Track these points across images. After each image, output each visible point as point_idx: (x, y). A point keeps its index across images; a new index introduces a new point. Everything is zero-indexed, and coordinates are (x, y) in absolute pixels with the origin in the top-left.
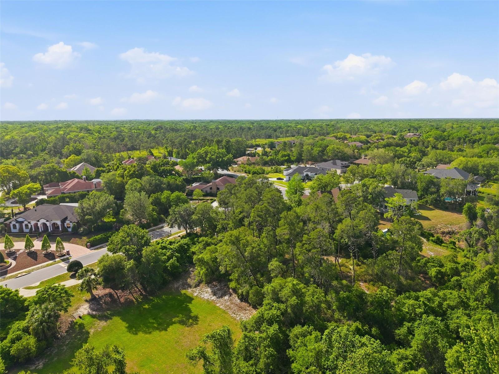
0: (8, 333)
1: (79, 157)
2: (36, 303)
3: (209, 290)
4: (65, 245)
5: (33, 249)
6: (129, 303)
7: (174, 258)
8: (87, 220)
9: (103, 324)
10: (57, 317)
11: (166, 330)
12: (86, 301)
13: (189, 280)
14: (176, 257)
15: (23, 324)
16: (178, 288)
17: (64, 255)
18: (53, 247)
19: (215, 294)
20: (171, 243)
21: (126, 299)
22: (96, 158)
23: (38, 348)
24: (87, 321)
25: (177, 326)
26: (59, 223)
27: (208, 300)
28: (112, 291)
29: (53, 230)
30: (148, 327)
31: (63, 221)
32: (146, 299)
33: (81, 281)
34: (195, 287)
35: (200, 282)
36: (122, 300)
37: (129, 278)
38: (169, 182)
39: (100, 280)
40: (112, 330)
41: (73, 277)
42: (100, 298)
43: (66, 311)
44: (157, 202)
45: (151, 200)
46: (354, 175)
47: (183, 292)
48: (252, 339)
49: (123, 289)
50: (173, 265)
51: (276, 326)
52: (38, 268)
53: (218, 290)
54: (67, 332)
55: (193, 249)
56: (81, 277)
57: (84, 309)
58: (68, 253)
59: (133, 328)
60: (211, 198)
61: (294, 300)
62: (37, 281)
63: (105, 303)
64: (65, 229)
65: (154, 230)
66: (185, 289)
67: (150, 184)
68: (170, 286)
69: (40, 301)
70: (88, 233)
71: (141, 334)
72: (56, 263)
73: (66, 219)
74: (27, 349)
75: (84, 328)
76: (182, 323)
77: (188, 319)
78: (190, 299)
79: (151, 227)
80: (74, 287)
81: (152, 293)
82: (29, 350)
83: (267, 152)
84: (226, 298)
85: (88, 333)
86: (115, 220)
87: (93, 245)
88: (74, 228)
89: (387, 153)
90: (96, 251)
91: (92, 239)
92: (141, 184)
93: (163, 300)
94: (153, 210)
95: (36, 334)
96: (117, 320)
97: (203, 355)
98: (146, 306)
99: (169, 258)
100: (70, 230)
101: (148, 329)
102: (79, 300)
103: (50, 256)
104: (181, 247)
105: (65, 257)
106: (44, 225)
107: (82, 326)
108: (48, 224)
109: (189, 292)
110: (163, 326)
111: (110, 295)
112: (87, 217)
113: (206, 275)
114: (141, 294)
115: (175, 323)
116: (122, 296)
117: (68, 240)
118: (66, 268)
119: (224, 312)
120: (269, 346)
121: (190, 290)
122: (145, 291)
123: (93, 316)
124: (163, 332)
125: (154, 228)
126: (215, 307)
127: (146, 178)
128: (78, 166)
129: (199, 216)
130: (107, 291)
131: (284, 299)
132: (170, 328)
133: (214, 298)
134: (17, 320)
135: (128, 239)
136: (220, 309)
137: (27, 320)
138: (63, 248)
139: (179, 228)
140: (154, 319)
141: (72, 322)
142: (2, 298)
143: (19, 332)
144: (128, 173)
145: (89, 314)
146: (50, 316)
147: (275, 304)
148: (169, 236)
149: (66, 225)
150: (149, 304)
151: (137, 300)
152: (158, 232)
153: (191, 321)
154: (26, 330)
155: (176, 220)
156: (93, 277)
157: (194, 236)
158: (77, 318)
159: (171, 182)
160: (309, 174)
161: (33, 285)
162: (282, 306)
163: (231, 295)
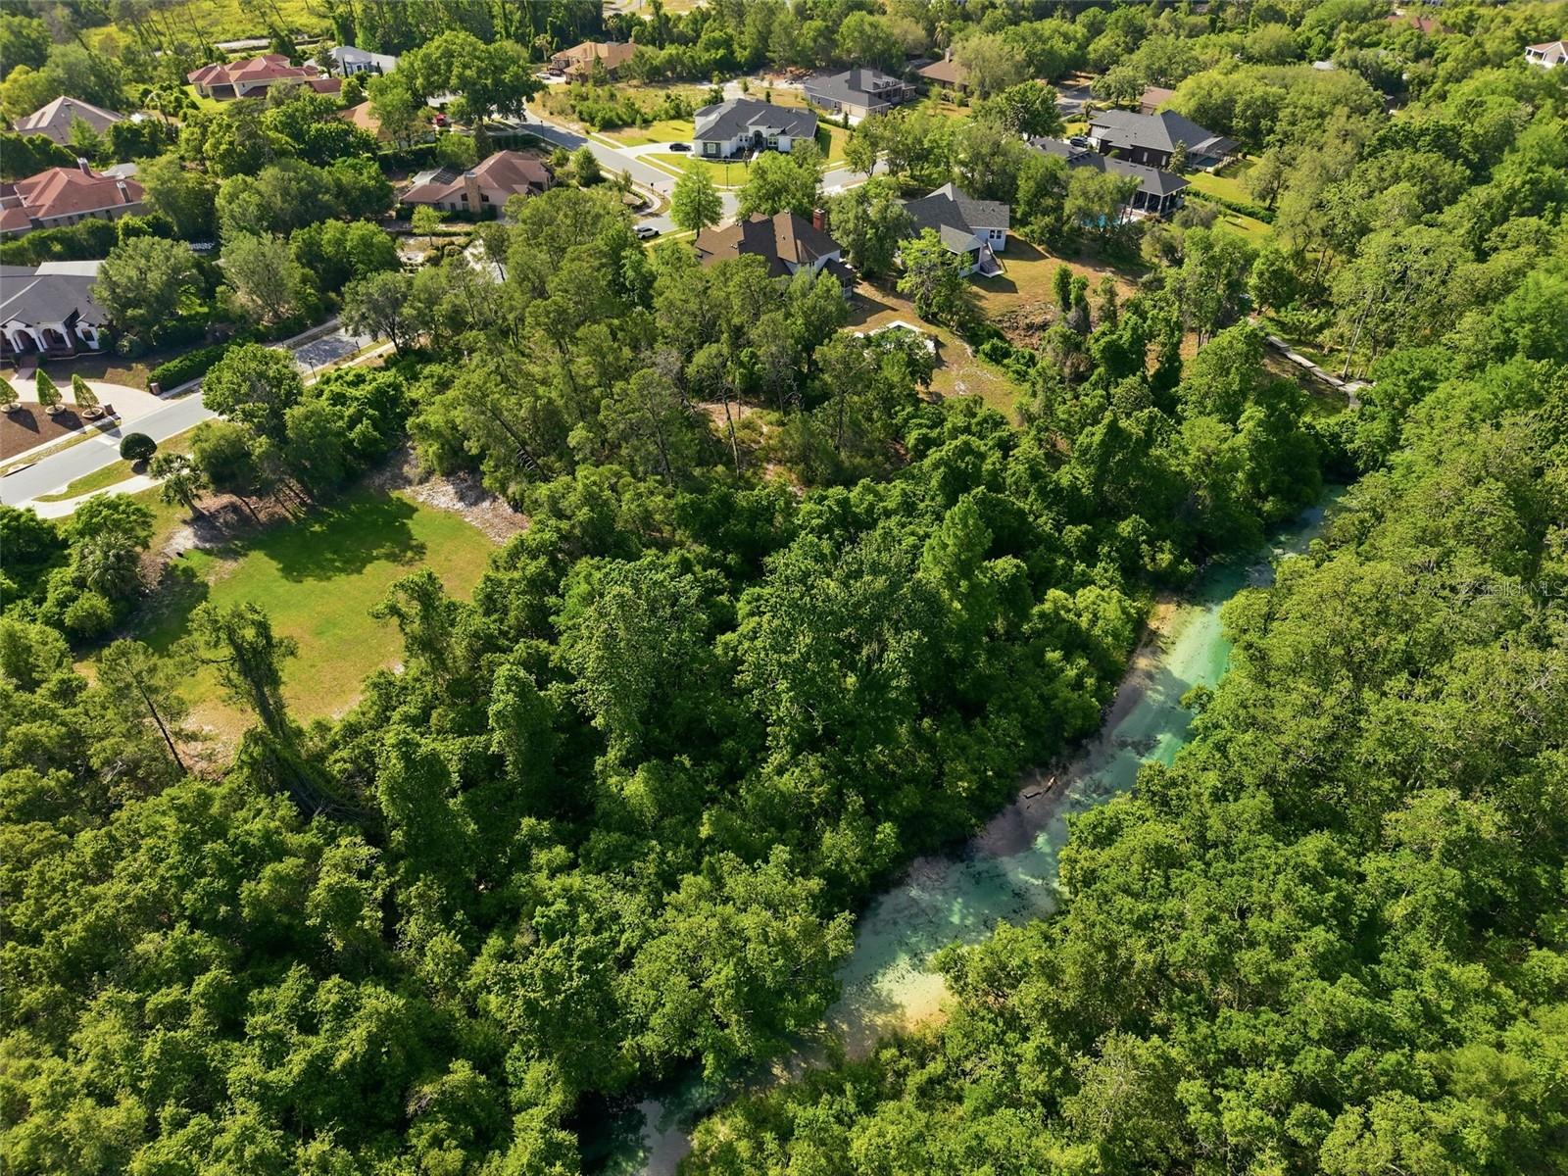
0: (44, 591)
1: (43, 74)
2: (81, 534)
3: (450, 489)
4: (95, 387)
5: (17, 403)
6: (278, 524)
7: (365, 421)
8: (134, 318)
9: (230, 565)
10: (134, 559)
11: (359, 572)
12: (185, 522)
13: (406, 468)
14: (369, 417)
15: (70, 572)
16: (382, 486)
17: (101, 416)
18: (67, 395)
19: (461, 499)
20: (359, 380)
21: (272, 515)
22: (99, 75)
23: (115, 613)
24: (196, 561)
25: (383, 563)
26: (60, 328)
27: (447, 511)
28: (234, 499)
29: (50, 349)
30: (323, 568)
31: (71, 322)
32: (314, 514)
33: (161, 482)
34: (421, 482)
35: (430, 473)
36: (262, 516)
37: (267, 474)
38: (338, 183)
39: (204, 478)
40: (251, 576)
41: (139, 469)
42: (214, 516)
43: (146, 546)
44: (310, 255)
45: (293, 248)
46: (874, 145)
47: (395, 494)
48: (500, 583)
49: (260, 494)
50: (365, 438)
51: (543, 561)
52: (49, 452)
53: (469, 488)
54: (160, 583)
55: (415, 392)
56: (160, 473)
57: (185, 539)
58: (109, 410)
59: (293, 570)
60: (468, 228)
61: (583, 514)
62: (61, 483)
63: (226, 523)
64: (81, 344)
65: (314, 338)
66: (398, 488)
67: (285, 192)
68: (366, 482)
69: (90, 530)
70: (146, 353)
71: (310, 583)
72: (85, 436)
73: (75, 315)
74: (92, 614)
75: (194, 576)
76: (392, 557)
77: (404, 551)
78: (410, 510)
79: (305, 328)
80: (149, 494)
81: (327, 500)
82: (99, 617)
83: (668, 19)
84: (486, 504)
85: (205, 585)
86: (205, 310)
87: (166, 386)
88: (103, 339)
89: (1007, 48)
90: (177, 402)
91: (158, 371)
92: (259, 193)
93: (352, 513)
94: (304, 280)
95: (103, 589)
96: (258, 557)
97: (394, 610)
98: (317, 528)
99: (353, 422)
100: (94, 345)
101: (324, 571)
102: (168, 520)
103: (67, 420)
104: (380, 392)
105: (106, 421)
106: (22, 334)
107: (189, 573)
108: (32, 332)
109: (407, 494)
110: (355, 564)
111: (234, 508)
112: (129, 312)
113: (440, 458)
114: (303, 503)
115: (377, 558)
116: (263, 509)
117: (99, 375)
118: (118, 448)
119: (479, 533)
120: (524, 593)
121: (408, 490)
122: (310, 495)
123: (208, 552)
124: (354, 577)
125: (315, 330)
126: (461, 523)
127: (269, 173)
128: (51, 109)
129: (418, 309)
130: (226, 499)
131: (568, 512)
132: (369, 568)
133: (460, 505)
134: (54, 566)
135: (244, 389)
136: (471, 528)
137: (74, 567)
138: (95, 399)
139: (375, 337)
140: (335, 552)
141: (165, 564)
142: (5, 526)
143: (67, 588)
144: (215, 147)
145: (197, 548)
146: (117, 556)
147: (553, 522)
148: (353, 357)
149: (80, 334)
150: (321, 524)
151: (295, 516)
152: (326, 343)
153: (409, 554)
154: (80, 583)
155: (363, 317)
156: (186, 472)
157: (413, 358)
158: (176, 557)
159: (344, 180)
160: (765, 131)
161: (53, 492)
162: (565, 525)
163: (495, 499)
